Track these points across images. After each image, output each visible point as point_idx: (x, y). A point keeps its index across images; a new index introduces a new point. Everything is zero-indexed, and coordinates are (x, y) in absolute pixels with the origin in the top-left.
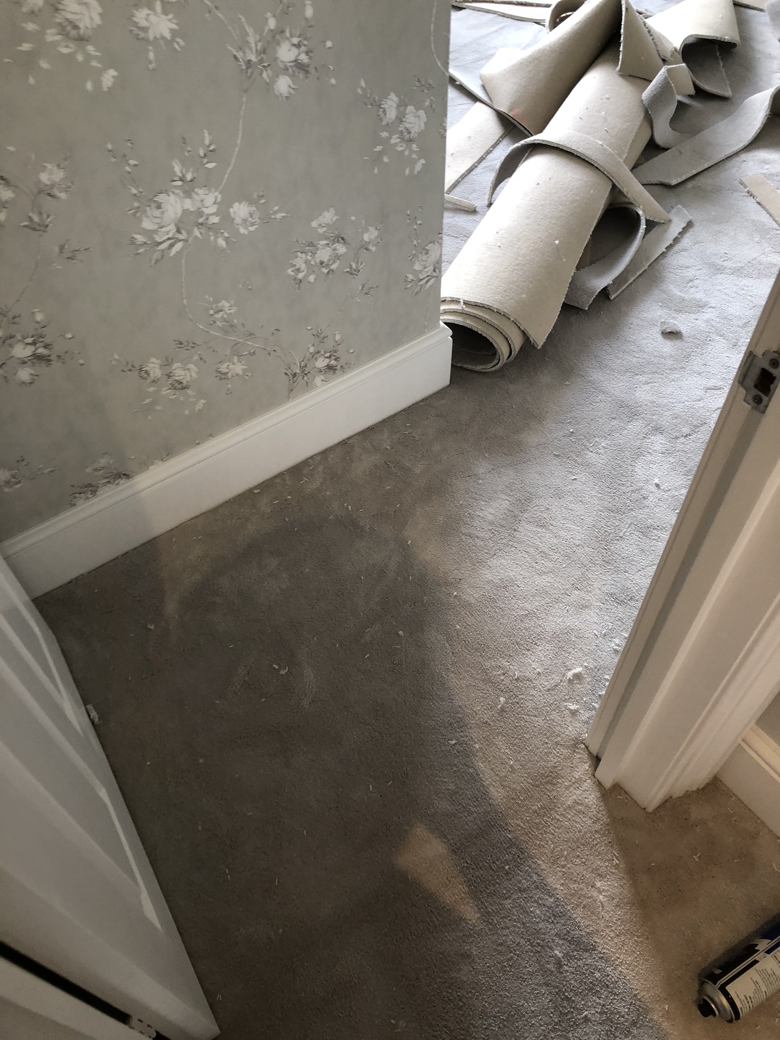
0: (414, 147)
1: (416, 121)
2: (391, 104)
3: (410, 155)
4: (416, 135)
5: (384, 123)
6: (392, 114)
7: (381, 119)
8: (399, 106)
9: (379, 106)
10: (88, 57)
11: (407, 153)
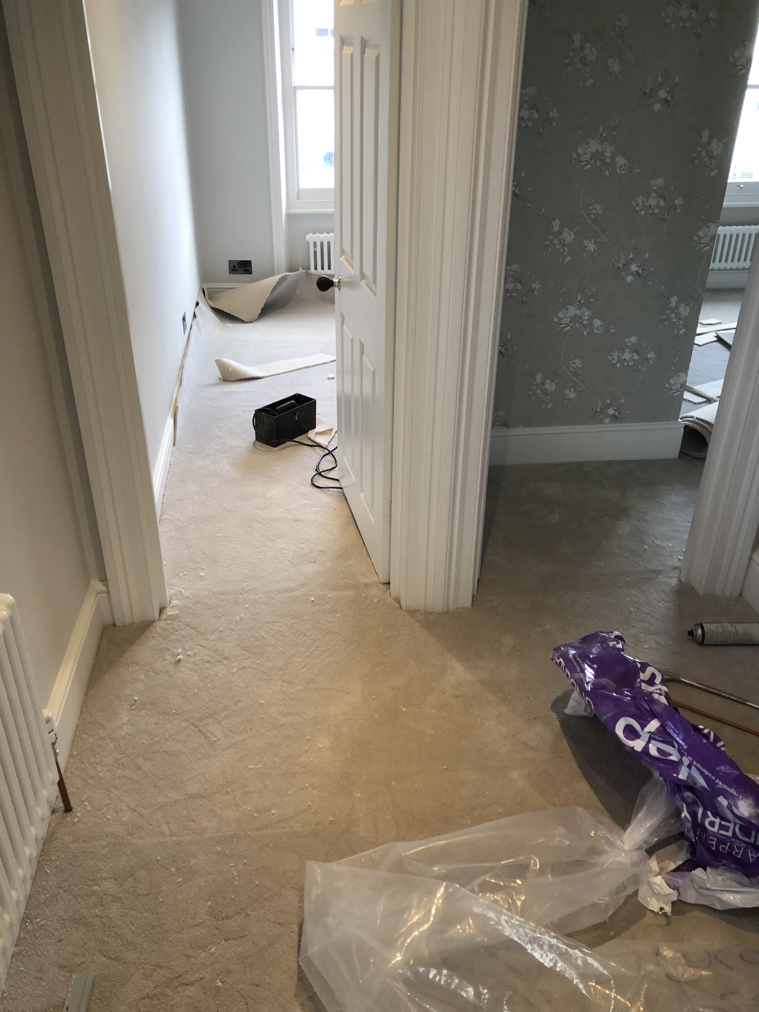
0: (681, 322)
1: (684, 311)
2: (674, 300)
3: (679, 325)
4: (683, 317)
5: (669, 307)
6: (673, 304)
7: (668, 305)
8: (677, 302)
9: (668, 299)
10: (564, 251)
11: (677, 323)
